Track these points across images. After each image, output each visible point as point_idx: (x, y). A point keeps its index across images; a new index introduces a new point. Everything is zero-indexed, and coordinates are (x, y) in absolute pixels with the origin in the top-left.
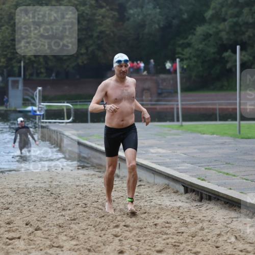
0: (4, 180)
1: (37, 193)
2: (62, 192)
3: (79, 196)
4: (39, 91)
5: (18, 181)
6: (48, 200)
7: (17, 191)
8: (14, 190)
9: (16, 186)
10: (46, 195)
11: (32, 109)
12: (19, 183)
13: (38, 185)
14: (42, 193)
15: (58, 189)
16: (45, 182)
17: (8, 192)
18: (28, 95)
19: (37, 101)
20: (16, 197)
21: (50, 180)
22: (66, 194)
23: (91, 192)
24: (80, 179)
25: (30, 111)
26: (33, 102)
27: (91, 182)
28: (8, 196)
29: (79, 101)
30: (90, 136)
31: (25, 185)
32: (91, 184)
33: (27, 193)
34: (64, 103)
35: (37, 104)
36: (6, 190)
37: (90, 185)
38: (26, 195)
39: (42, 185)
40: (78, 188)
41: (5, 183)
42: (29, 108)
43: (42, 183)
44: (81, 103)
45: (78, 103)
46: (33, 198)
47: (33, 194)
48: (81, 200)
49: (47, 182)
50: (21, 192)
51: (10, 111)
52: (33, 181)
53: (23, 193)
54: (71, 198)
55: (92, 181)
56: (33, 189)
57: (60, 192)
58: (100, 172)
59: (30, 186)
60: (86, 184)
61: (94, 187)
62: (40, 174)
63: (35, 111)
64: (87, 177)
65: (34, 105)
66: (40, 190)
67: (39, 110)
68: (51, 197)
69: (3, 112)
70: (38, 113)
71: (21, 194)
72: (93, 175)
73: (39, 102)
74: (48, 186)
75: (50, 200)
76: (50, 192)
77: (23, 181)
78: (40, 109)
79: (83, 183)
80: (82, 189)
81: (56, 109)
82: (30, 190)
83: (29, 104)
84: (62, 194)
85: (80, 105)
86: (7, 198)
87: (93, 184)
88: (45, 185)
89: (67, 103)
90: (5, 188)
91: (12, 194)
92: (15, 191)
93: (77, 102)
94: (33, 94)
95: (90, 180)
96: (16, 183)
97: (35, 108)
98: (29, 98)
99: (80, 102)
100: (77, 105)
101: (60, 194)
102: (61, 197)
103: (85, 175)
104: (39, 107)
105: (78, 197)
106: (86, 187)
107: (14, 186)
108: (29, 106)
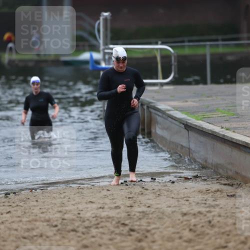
0: (35, 203)
1: (101, 230)
2: (153, 226)
3: (187, 234)
4: (106, 19)
5: (62, 205)
6: (124, 244)
7: (60, 227)
8: (55, 223)
9: (58, 215)
10: (121, 234)
11: (91, 56)
12: (64, 209)
13: (104, 214)
14: (112, 229)
15: (144, 222)
16: (117, 207)
17: (42, 227)
18: (84, 29)
19: (101, 41)
20: (58, 237)
21: (128, 203)
22: (161, 232)
23: (213, 226)
24: (191, 200)
25: (86, 62)
26: (94, 42)
27: (214, 207)
28: (41, 236)
29: (186, 39)
30: (210, 111)
31: (76, 213)
32: (212, 209)
33: (81, 229)
34: (157, 43)
35: (102, 47)
36: (38, 223)
37: (209, 212)
38: (78, 234)
39: (113, 213)
40: (186, 218)
41: (36, 211)
42: (86, 56)
43: (111, 208)
44: (191, 44)
45: (187, 44)
46: (93, 240)
47: (94, 231)
48: (192, 244)
49: (122, 207)
50: (70, 227)
51: (46, 61)
52: (94, 206)
53: (74, 230)
54: (170, 239)
55: (213, 203)
56: (94, 221)
57: (149, 228)
58: (232, 185)
59: (88, 215)
60: (203, 210)
61: (220, 216)
62: (108, 190)
63: (97, 62)
64: (206, 197)
65: (94, 48)
66: (108, 224)
67: (104, 60)
68: (130, 238)
69: (31, 64)
70: (103, 65)
71: (69, 232)
72: (218, 191)
73: (106, 44)
74: (124, 215)
75: (129, 243)
76: (127, 228)
77: (74, 205)
78: (107, 57)
79: (196, 209)
80: (193, 221)
81: (140, 56)
82: (87, 224)
83: (84, 46)
84: (153, 231)
85: (189, 46)
86: (40, 240)
87: (217, 210)
88: (118, 213)
89: (163, 43)
90: (36, 221)
91: (50, 232)
92: (56, 226)
93: (183, 42)
94: (94, 28)
95: (210, 202)
96: (60, 209)
97: (97, 56)
98: (85, 35)
99: (189, 41)
100: (183, 47)
101: (148, 231)
102: (150, 238)
103: (200, 192)
104: (105, 54)
105: (185, 239)
106: (202, 217)
107: (55, 216)
108: (84, 51)
